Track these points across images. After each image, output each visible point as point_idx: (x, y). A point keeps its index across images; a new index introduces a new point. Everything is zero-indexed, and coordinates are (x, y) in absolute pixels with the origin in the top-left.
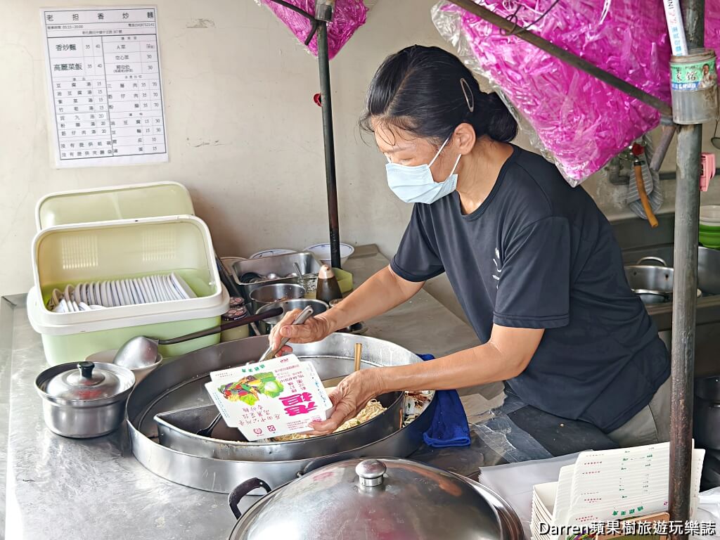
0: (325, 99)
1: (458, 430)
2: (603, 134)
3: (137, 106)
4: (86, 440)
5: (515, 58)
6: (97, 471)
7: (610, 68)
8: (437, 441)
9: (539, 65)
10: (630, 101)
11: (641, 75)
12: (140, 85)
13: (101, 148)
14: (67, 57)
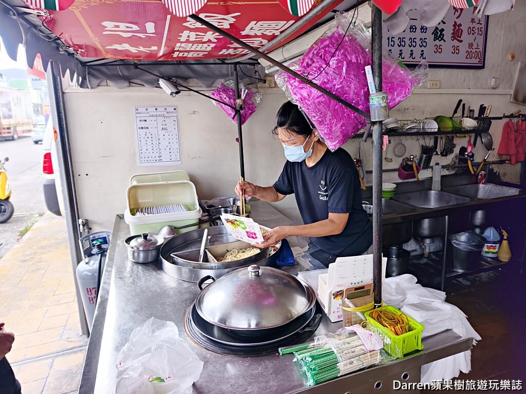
0: (240, 140)
1: (290, 259)
2: (343, 128)
3: (169, 143)
4: (145, 264)
5: (308, 95)
6: (147, 275)
7: (345, 99)
8: (282, 263)
9: (318, 98)
10: (353, 114)
11: (357, 103)
12: (171, 135)
13: (156, 159)
14: (143, 124)
